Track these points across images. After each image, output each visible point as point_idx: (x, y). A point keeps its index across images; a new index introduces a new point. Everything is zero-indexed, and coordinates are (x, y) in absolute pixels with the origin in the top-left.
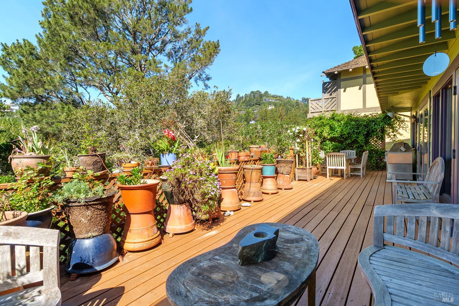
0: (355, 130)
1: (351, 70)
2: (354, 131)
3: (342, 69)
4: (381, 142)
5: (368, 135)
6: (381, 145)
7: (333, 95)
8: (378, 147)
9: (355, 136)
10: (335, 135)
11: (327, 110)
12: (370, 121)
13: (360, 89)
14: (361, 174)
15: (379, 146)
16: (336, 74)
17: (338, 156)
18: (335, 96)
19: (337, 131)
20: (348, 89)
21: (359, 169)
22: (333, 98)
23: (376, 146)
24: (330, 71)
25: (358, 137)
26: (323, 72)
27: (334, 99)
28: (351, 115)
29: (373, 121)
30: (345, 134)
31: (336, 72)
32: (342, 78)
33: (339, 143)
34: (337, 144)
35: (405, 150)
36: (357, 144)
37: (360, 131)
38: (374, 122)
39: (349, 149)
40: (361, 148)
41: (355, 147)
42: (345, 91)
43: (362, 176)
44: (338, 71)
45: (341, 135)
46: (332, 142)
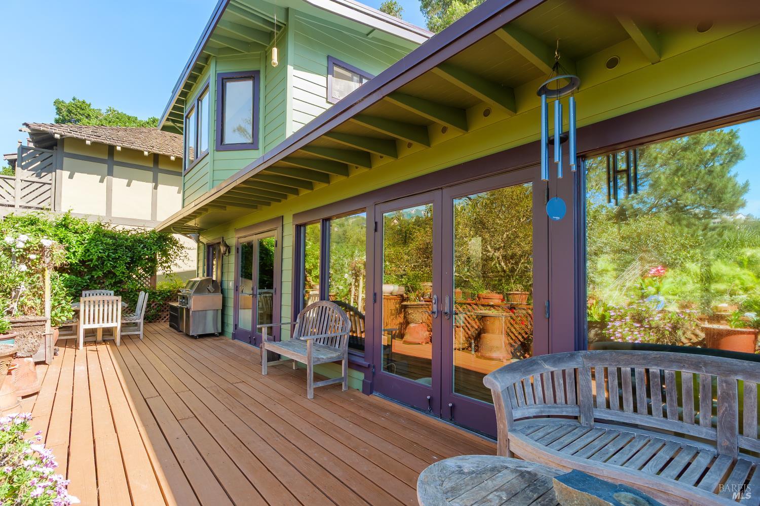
0: (111, 254)
1: (88, 142)
2: (108, 256)
3: (70, 134)
4: (149, 277)
5: (132, 264)
6: (149, 281)
7: (46, 179)
8: (144, 285)
9: (111, 264)
10: (70, 260)
11: (29, 205)
12: (135, 240)
13: (101, 181)
14: (141, 333)
15: (147, 283)
16: (57, 139)
17: (106, 302)
18: (50, 182)
19: (75, 252)
20: (77, 175)
21: (136, 324)
22: (44, 184)
23: (142, 283)
24: (42, 128)
25: (116, 267)
26: (27, 125)
27: (46, 187)
28: (100, 224)
29: (140, 241)
30: (91, 260)
31: (57, 136)
32: (66, 150)
33: (77, 276)
34: (73, 277)
35: (214, 290)
36: (112, 278)
37: (119, 257)
38: (142, 243)
39: (96, 289)
40: (119, 287)
41: (107, 283)
42: (71, 177)
43: (142, 337)
44: (61, 136)
45: (82, 262)
46: (62, 273)
